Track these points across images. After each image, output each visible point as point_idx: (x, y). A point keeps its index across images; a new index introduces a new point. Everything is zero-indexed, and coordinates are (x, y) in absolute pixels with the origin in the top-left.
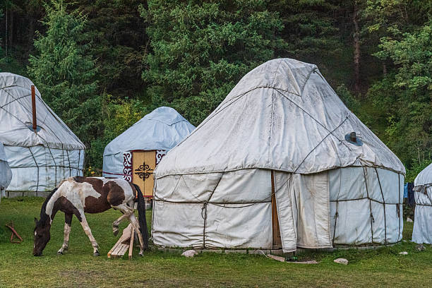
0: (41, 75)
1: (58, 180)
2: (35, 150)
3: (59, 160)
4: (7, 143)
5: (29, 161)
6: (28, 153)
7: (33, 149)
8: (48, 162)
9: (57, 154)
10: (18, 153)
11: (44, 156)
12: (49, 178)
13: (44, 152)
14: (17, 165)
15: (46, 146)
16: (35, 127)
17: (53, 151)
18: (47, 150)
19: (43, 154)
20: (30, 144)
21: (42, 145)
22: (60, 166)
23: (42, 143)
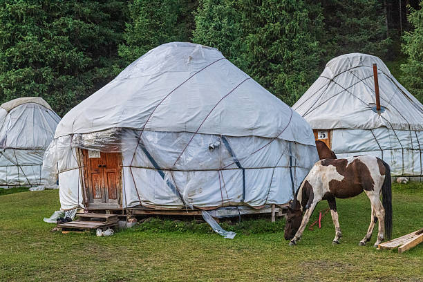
0: (414, 52)
1: (406, 164)
2: (377, 132)
3: (406, 142)
4: (348, 127)
5: (372, 144)
6: (370, 135)
7: (375, 132)
8: (393, 144)
9: (403, 135)
10: (359, 136)
11: (388, 138)
12: (395, 163)
13: (388, 134)
14: (358, 149)
15: (389, 127)
16: (379, 108)
17: (397, 132)
18: (391, 132)
19: (387, 136)
20: (372, 126)
21: (385, 127)
22: (408, 149)
23: (384, 124)
